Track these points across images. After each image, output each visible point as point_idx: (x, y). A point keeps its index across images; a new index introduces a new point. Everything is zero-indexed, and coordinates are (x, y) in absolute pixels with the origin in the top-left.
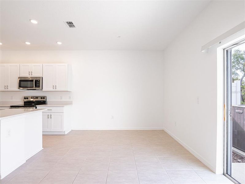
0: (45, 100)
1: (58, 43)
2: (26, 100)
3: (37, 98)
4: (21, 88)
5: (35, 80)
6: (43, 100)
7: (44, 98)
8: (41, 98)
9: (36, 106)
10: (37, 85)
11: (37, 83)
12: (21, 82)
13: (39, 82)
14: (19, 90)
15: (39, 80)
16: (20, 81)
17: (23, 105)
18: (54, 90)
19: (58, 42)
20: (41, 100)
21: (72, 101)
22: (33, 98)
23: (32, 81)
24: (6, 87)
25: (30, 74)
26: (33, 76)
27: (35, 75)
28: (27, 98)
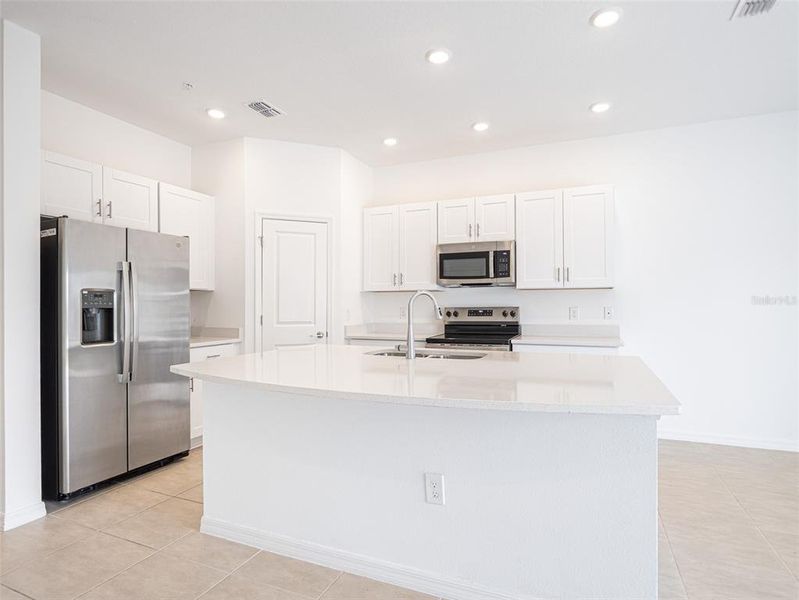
0: (515, 319)
2: (453, 319)
3: (488, 312)
4: (444, 281)
5: (495, 252)
6: (509, 319)
7: (513, 314)
8: (505, 314)
10: (502, 268)
11: (495, 263)
12: (445, 261)
13: (507, 256)
14: (436, 287)
15: (508, 252)
16: (443, 257)
17: (443, 337)
18: (559, 285)
19: (595, 104)
20: (503, 319)
21: (618, 327)
22: (473, 312)
23: (485, 255)
24: (398, 278)
25: (473, 233)
26: (480, 240)
27: (491, 233)
28: (456, 314)
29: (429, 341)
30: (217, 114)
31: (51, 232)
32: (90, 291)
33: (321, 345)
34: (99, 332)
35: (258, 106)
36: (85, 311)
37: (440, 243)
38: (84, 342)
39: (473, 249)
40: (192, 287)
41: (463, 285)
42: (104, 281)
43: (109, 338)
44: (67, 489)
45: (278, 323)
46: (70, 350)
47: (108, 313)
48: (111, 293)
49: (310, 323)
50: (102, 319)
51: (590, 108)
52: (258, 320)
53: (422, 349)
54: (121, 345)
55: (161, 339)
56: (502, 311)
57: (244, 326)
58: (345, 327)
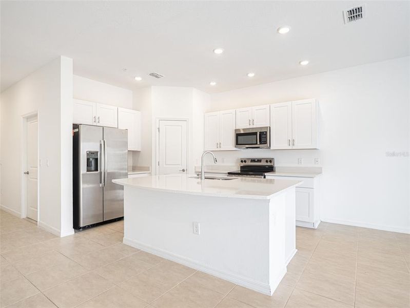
0: (272, 164)
1: (302, 63)
2: (244, 164)
3: (259, 161)
4: (238, 146)
5: (260, 132)
6: (269, 164)
7: (270, 161)
8: (267, 161)
9: (265, 174)
10: (263, 140)
11: (260, 137)
12: (239, 137)
13: (266, 134)
14: (235, 149)
15: (266, 132)
16: (238, 135)
17: (240, 172)
18: (290, 148)
20: (266, 164)
21: (321, 168)
22: (253, 160)
23: (255, 134)
24: (219, 145)
25: (251, 124)
26: (254, 127)
27: (259, 124)
28: (245, 161)
29: (229, 173)
30: (138, 79)
31: (76, 130)
32: (90, 152)
33: (184, 174)
34: (93, 168)
35: (152, 75)
36: (88, 159)
37: (237, 128)
38: (88, 171)
39: (251, 131)
40: (129, 150)
41: (247, 148)
42: (94, 148)
43: (96, 170)
44: (82, 225)
45: (166, 165)
46: (83, 174)
47: (96, 160)
48: (97, 152)
49: (179, 165)
50: (94, 162)
51: (300, 62)
52: (157, 163)
53: (226, 177)
54: (101, 173)
55: (116, 171)
56: (266, 160)
57: (151, 166)
58: (195, 167)
